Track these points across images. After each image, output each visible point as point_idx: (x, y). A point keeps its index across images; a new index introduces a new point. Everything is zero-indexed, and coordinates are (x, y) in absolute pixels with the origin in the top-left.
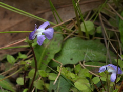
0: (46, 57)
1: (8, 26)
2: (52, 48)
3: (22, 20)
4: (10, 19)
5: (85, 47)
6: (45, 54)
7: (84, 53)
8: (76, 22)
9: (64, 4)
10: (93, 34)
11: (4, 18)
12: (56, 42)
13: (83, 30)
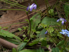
0: (34, 25)
1: (18, 18)
2: (37, 21)
3: (24, 14)
4: (19, 15)
5: (51, 21)
6: (34, 24)
7: (51, 23)
8: (47, 11)
9: (40, 5)
10: (54, 15)
11: (16, 15)
12: (39, 19)
13: (49, 13)
